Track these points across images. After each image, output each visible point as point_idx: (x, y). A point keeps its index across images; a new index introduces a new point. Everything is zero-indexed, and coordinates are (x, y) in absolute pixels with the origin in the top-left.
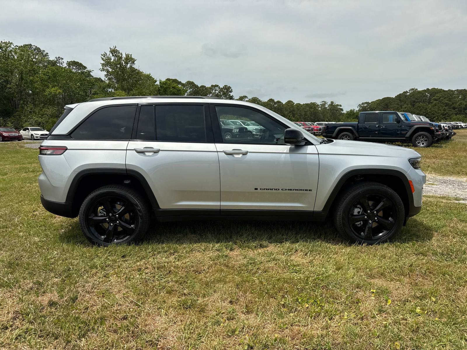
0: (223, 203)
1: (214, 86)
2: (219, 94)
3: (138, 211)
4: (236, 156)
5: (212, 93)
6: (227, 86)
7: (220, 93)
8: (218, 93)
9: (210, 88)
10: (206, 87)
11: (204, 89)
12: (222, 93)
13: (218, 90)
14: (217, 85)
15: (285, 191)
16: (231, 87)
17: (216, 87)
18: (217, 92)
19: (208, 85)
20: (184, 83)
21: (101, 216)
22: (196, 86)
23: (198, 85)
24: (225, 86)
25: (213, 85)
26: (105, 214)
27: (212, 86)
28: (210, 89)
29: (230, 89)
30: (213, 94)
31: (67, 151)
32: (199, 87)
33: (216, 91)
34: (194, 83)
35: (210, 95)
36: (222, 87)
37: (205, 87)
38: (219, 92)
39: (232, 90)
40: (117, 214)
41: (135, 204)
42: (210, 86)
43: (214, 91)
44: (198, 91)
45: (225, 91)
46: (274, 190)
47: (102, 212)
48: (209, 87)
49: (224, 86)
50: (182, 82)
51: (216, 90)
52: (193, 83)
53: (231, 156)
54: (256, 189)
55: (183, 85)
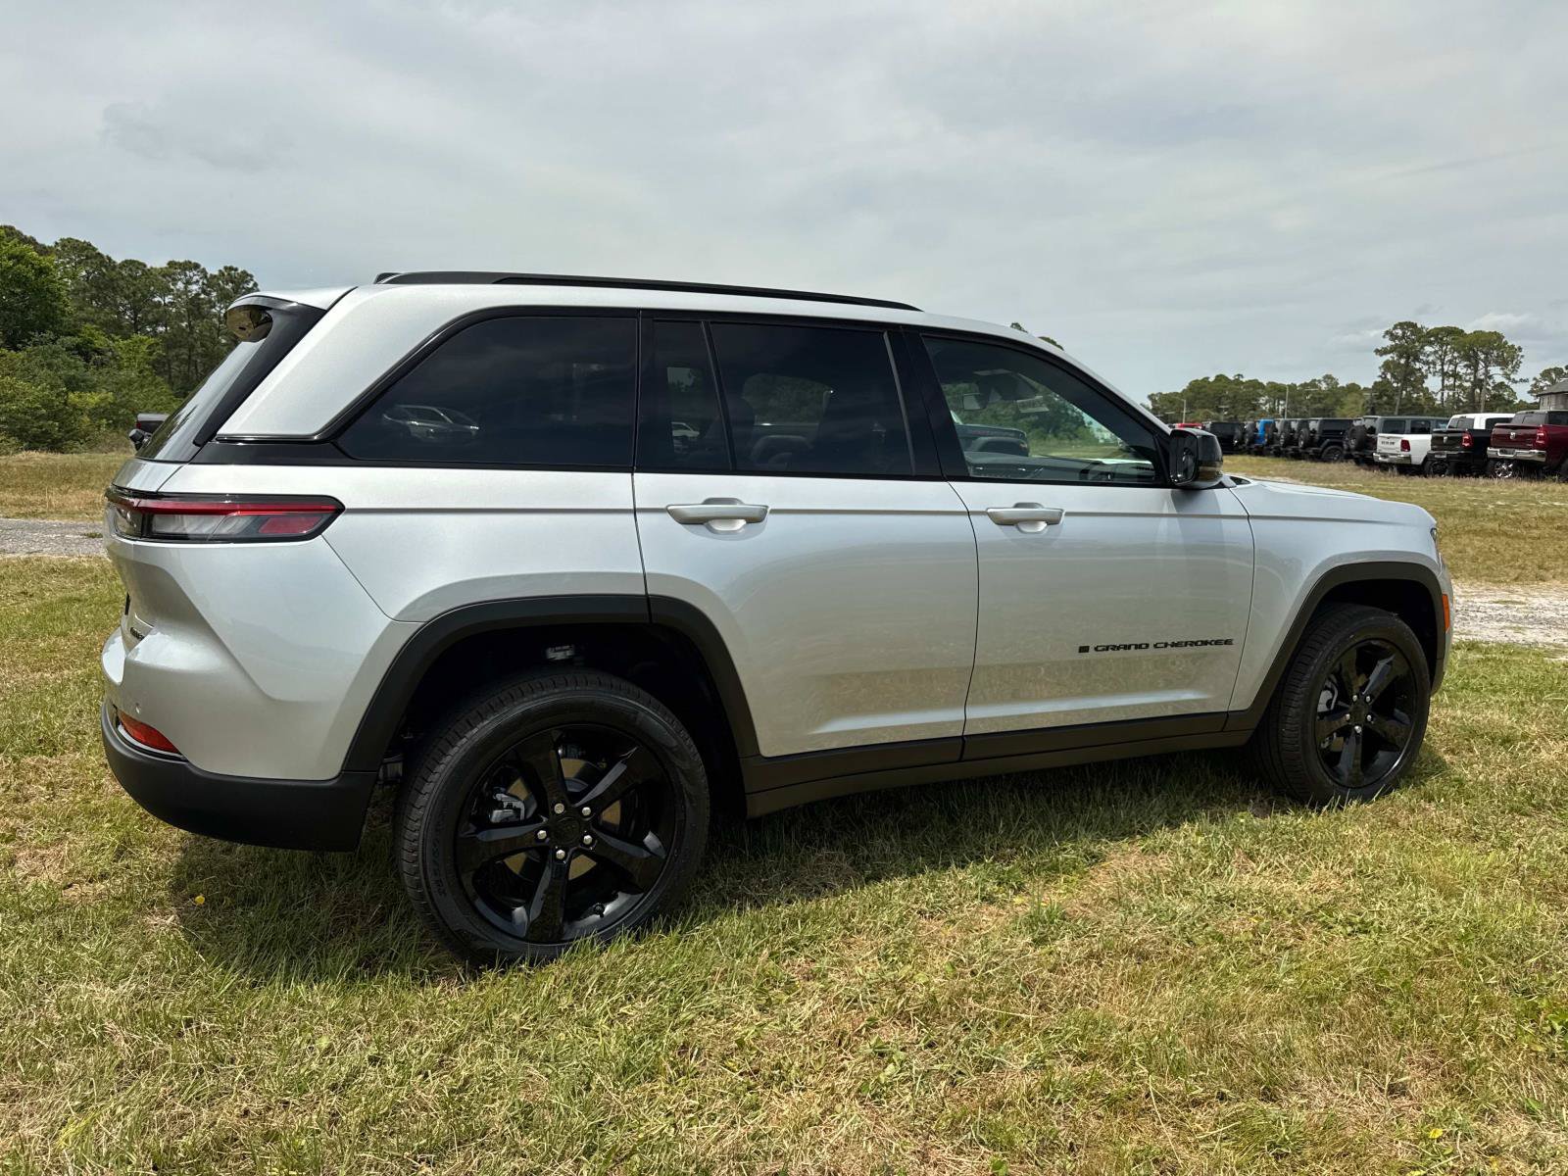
0: (975, 713)
1: (180, 264)
2: (202, 296)
3: (682, 778)
4: (1027, 529)
5: (173, 290)
6: (236, 270)
7: (208, 294)
8: (198, 294)
9: (164, 273)
10: (149, 267)
11: (140, 273)
12: (214, 294)
13: (198, 281)
14: (193, 261)
15: (1163, 651)
16: (251, 276)
17: (190, 270)
18: (194, 288)
19: (157, 261)
20: (49, 243)
21: (504, 824)
22: (104, 262)
23: (113, 258)
24: (226, 268)
25: (177, 260)
26: (517, 811)
27: (172, 264)
28: (164, 276)
29: (247, 282)
30: (180, 297)
31: (341, 518)
32: (115, 267)
33: (191, 284)
34: (94, 249)
35: (167, 300)
36: (216, 273)
37: (145, 266)
38: (204, 292)
39: (255, 285)
40: (585, 805)
41: (671, 749)
42: (165, 265)
43: (180, 285)
44: (112, 280)
45: (227, 287)
46: (1133, 647)
47: (505, 804)
48: (158, 267)
49: (222, 269)
50: (40, 241)
51: (188, 283)
52: (86, 247)
53: (1013, 529)
54: (1084, 649)
55: (44, 250)
